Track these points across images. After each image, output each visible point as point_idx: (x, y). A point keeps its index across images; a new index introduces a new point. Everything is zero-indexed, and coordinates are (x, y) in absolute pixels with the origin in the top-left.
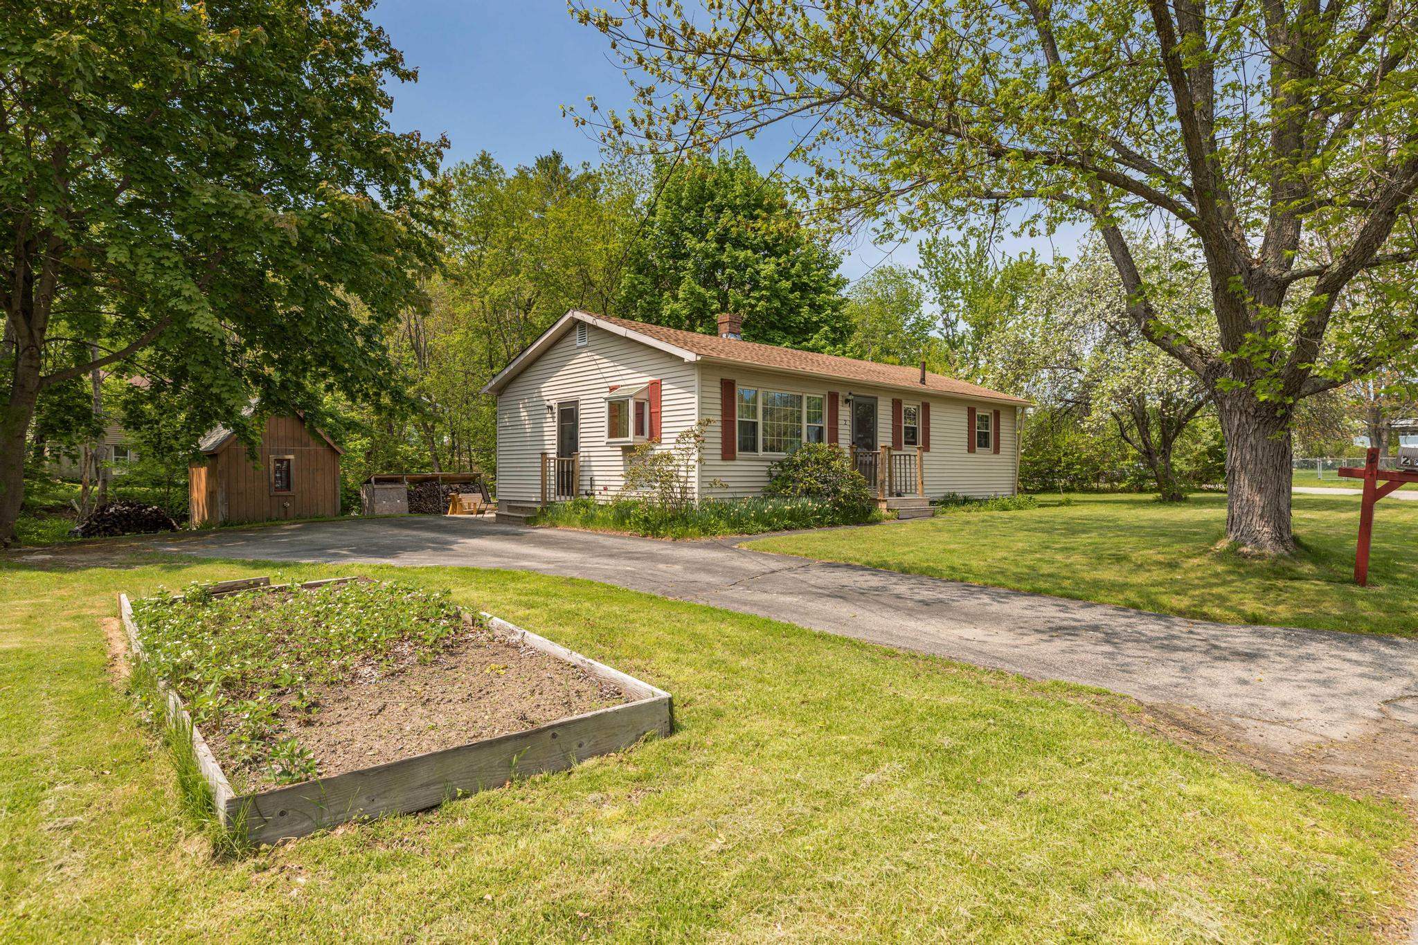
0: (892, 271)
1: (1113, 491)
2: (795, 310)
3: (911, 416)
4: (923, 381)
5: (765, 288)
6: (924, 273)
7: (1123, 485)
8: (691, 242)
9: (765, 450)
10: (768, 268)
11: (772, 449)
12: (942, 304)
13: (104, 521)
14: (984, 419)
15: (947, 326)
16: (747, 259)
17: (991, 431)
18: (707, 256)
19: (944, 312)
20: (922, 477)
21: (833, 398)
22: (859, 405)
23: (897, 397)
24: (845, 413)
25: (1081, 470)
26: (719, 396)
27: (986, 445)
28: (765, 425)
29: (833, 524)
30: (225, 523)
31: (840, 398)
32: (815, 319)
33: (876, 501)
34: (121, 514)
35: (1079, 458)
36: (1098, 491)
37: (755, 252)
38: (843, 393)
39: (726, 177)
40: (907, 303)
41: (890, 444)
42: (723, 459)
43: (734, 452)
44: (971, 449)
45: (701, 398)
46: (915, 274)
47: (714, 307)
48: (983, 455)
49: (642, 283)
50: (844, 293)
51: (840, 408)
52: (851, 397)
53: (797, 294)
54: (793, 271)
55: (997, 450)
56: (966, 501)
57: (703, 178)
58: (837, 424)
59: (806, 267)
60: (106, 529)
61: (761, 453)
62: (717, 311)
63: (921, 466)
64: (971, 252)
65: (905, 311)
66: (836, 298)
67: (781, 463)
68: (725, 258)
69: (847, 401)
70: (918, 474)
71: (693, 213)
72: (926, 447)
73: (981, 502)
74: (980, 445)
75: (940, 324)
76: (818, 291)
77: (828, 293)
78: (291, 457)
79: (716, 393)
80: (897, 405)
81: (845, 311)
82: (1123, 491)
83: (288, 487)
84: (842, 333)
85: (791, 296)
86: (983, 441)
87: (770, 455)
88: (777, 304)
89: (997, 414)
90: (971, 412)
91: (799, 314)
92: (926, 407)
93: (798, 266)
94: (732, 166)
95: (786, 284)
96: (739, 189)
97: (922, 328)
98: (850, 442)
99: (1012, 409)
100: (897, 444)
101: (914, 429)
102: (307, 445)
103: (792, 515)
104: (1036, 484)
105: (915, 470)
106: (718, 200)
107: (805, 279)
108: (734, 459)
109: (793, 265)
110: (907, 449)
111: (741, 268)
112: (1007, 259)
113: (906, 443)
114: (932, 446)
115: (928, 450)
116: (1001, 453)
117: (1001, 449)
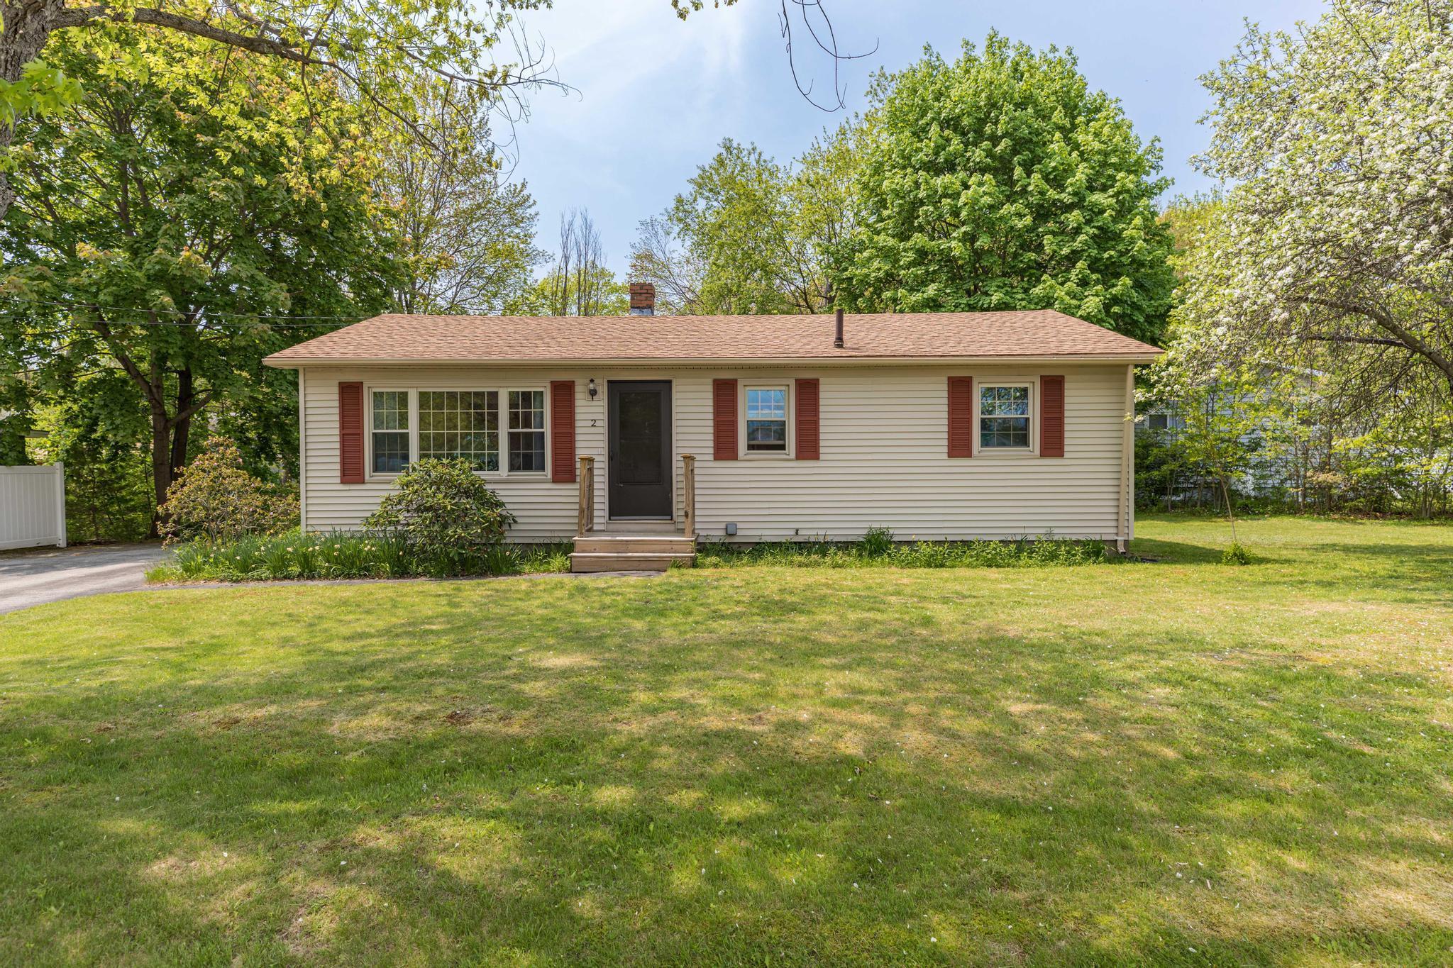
3: (774, 402)
4: (839, 342)
17: (1033, 415)
21: (563, 389)
23: (724, 376)
24: (592, 410)
26: (337, 404)
28: (423, 438)
31: (579, 389)
38: (582, 381)
42: (344, 481)
43: (361, 473)
44: (960, 451)
45: (306, 409)
48: (1001, 460)
51: (579, 403)
55: (1053, 445)
58: (572, 427)
69: (591, 392)
72: (810, 452)
79: (331, 400)
80: (724, 388)
89: (1054, 383)
90: (959, 385)
92: (809, 387)
98: (603, 452)
99: (1114, 369)
100: (724, 451)
101: (782, 424)
108: (360, 482)
110: (752, 458)
113: (751, 447)
114: (822, 450)
115: (817, 457)
116: (1066, 455)
117: (1066, 448)
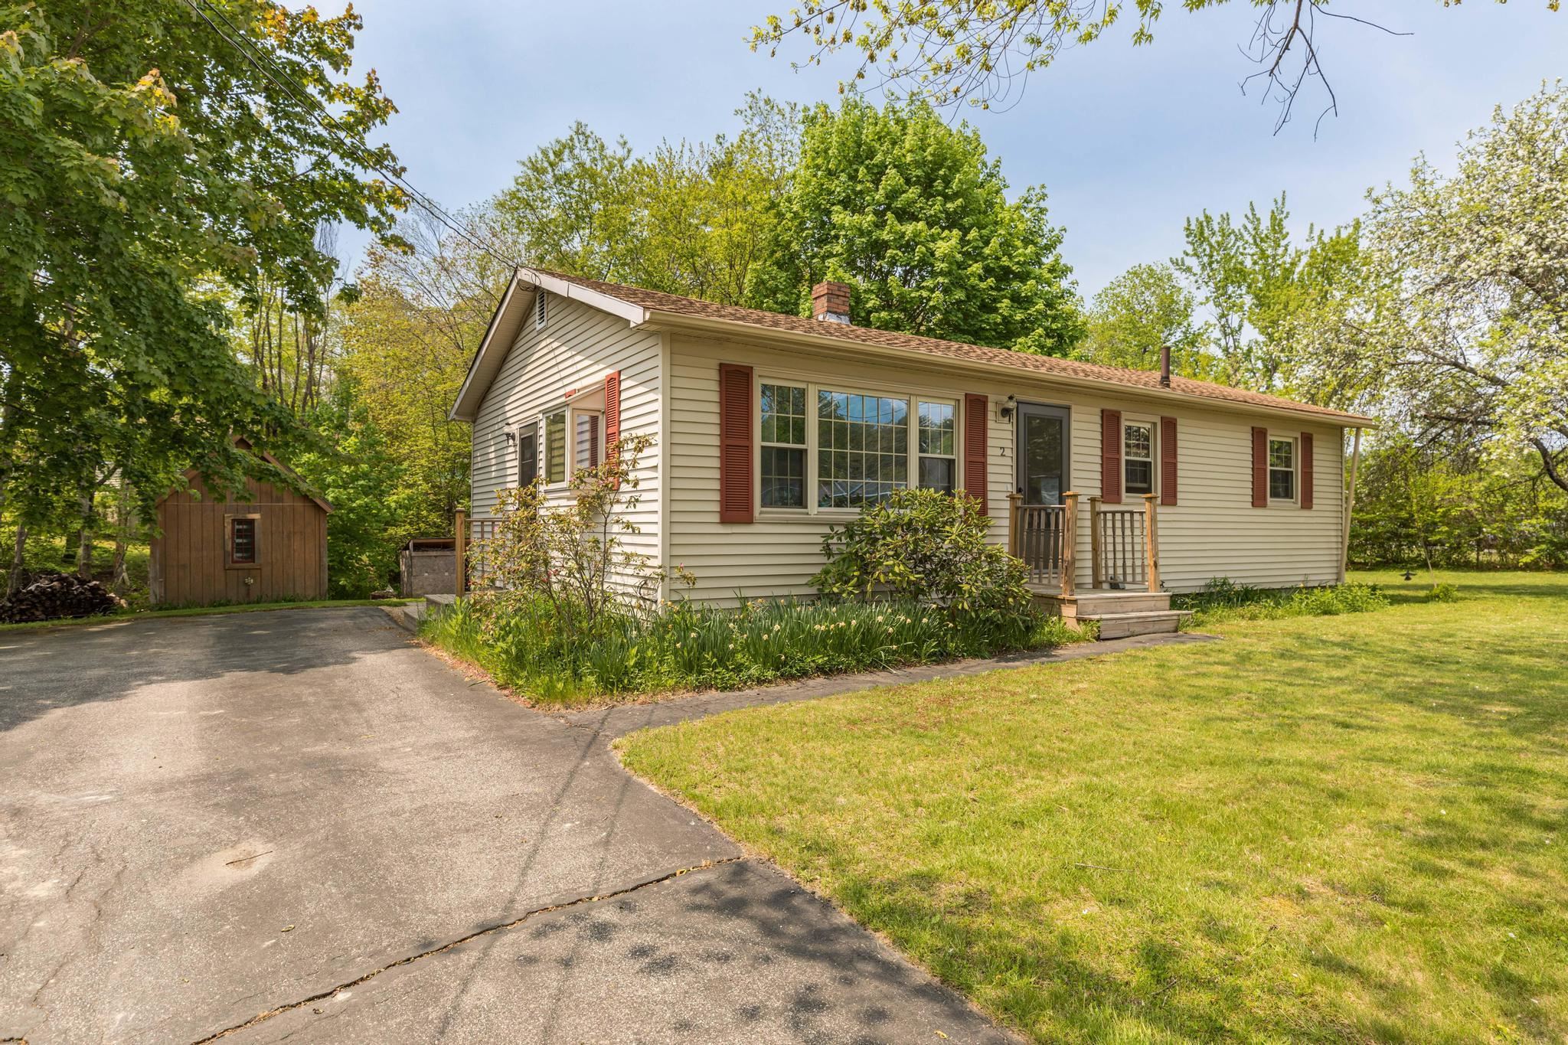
0: (1151, 272)
1: (1506, 567)
2: (989, 308)
3: (1142, 441)
4: (1165, 381)
5: (942, 273)
6: (1192, 262)
7: (1527, 559)
8: (840, 216)
9: (824, 501)
10: (947, 245)
11: (840, 503)
12: (1218, 305)
13: (21, 601)
14: (1282, 449)
15: (1225, 335)
16: (917, 234)
17: (1297, 468)
18: (861, 233)
19: (1223, 316)
20: (1155, 555)
21: (976, 407)
22: (1029, 418)
23: (1111, 406)
24: (1001, 436)
25: (1449, 534)
26: (716, 397)
27: (1288, 494)
28: (823, 458)
29: (942, 657)
30: (160, 607)
31: (991, 407)
32: (1019, 317)
33: (1052, 604)
34: (43, 591)
35: (1444, 515)
36: (1480, 567)
37: (930, 225)
38: (995, 398)
39: (894, 127)
40: (1172, 313)
41: (1097, 493)
42: (725, 520)
43: (749, 508)
44: (1258, 501)
45: (671, 400)
46: (1178, 264)
47: (870, 305)
48: (1281, 512)
49: (774, 279)
50: (1064, 284)
51: (991, 424)
52: (1012, 405)
53: (991, 281)
54: (987, 251)
55: (1307, 502)
56: (1248, 595)
57: (857, 126)
58: (984, 455)
59: (1007, 246)
60: (22, 612)
61: (813, 508)
62: (876, 310)
63: (1154, 535)
64: (1262, 227)
65: (1168, 323)
66: (1054, 289)
67: (850, 530)
68: (885, 235)
69: (1006, 412)
70: (1148, 547)
71: (843, 177)
72: (1170, 497)
73: (1276, 596)
74: (1274, 494)
75: (1217, 334)
76: (1023, 277)
77: (1039, 279)
78: (256, 516)
79: (706, 392)
80: (1110, 421)
81: (1067, 307)
82: (1527, 567)
83: (251, 558)
84: (1060, 337)
85: (983, 285)
86: (1282, 485)
87: (832, 512)
88: (959, 295)
89: (1307, 440)
90: (1259, 436)
91: (995, 310)
92: (1170, 427)
93: (995, 242)
94: (904, 115)
95: (976, 268)
96: (909, 141)
97: (1192, 343)
98: (1011, 489)
99: (1336, 431)
100: (1110, 492)
101: (1147, 465)
102: (280, 499)
103: (840, 642)
104: (1369, 555)
105: (1142, 542)
106: (879, 158)
107: (1005, 261)
108: (749, 521)
109: (987, 243)
110: (1131, 502)
111: (908, 247)
112: (1316, 233)
113: (1129, 490)
114: (1179, 496)
115: (1175, 504)
116: (1315, 507)
117: (1315, 501)
